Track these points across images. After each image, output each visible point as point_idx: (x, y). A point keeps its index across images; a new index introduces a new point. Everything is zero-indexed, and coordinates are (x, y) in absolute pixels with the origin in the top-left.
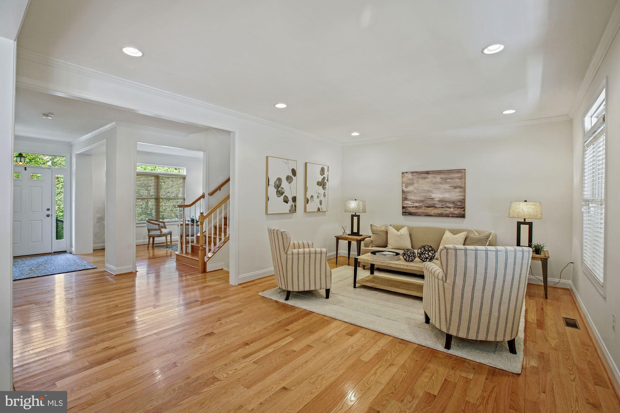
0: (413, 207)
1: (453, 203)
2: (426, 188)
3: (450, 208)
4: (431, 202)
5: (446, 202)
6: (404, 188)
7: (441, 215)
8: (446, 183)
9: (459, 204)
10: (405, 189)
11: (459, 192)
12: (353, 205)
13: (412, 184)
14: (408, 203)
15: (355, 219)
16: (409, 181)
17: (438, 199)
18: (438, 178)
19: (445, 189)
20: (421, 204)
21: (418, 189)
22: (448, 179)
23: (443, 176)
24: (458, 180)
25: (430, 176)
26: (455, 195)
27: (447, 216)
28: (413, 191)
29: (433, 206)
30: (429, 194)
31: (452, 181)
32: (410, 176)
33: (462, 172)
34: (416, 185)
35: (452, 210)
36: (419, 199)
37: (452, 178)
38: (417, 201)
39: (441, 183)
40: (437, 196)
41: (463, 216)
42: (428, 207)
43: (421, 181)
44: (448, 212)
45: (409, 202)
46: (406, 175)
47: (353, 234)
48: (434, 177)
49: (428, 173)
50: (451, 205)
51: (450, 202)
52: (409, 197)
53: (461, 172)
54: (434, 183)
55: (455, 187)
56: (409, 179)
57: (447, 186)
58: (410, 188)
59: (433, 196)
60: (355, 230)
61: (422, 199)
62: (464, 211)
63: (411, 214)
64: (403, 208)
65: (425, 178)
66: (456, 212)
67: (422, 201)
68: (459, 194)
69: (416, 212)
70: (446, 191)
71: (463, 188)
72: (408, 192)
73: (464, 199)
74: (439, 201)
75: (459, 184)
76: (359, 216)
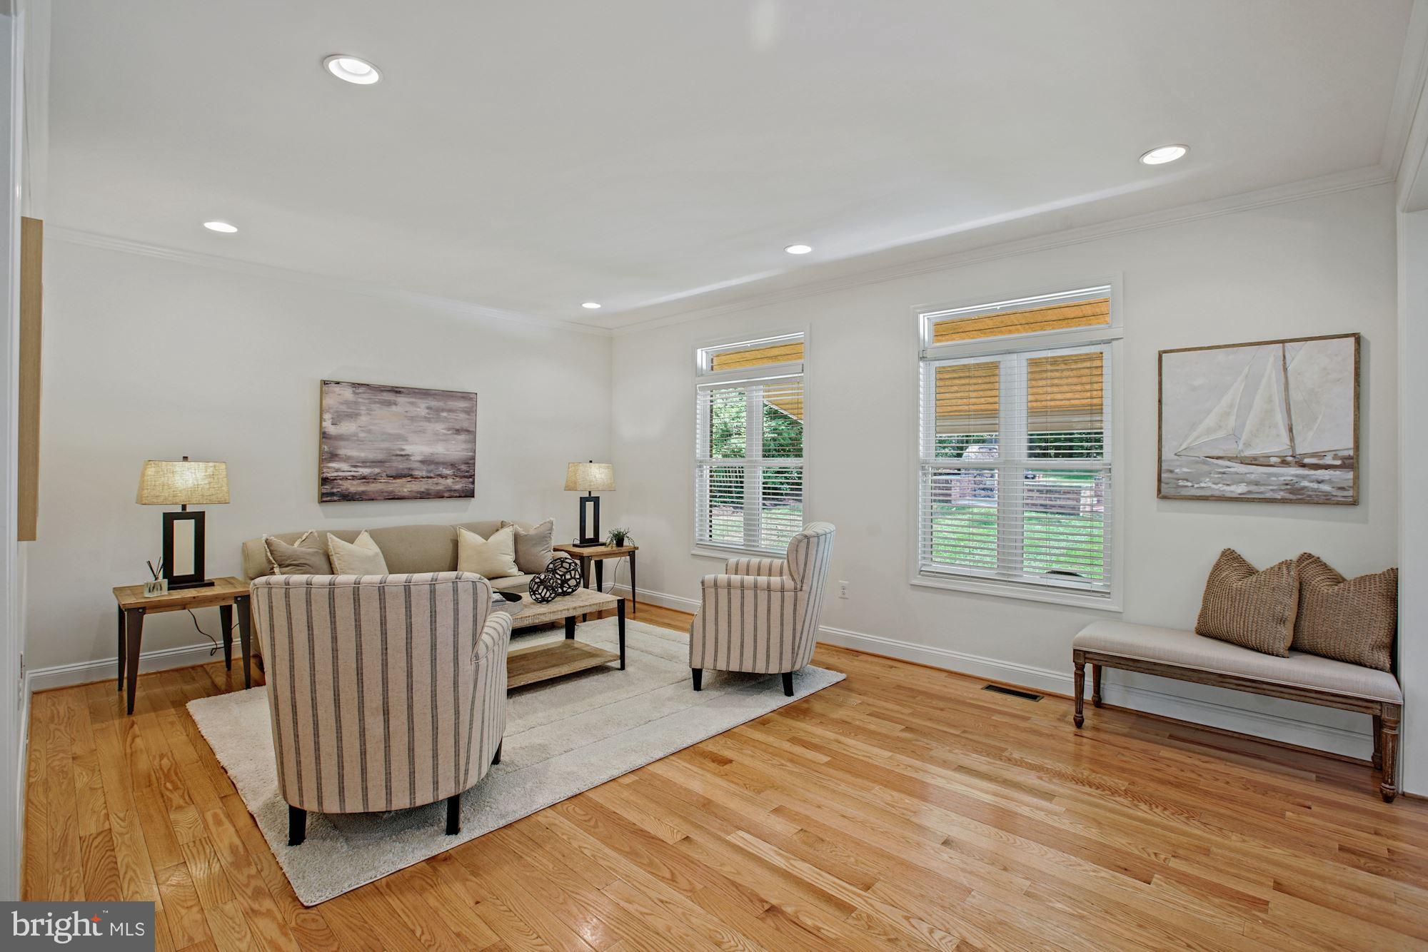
0: (354, 478)
1: (453, 465)
2: (392, 428)
3: (445, 477)
4: (401, 466)
5: (437, 464)
6: (327, 425)
7: (424, 496)
8: (438, 419)
9: (464, 467)
10: (332, 430)
11: (465, 442)
13: (353, 416)
14: (338, 468)
16: (344, 408)
17: (419, 458)
18: (421, 408)
19: (436, 434)
20: (377, 470)
21: (369, 432)
22: (443, 410)
23: (434, 403)
24: (463, 416)
25: (401, 399)
26: (453, 449)
27: (439, 496)
28: (356, 435)
29: (408, 475)
30: (400, 444)
31: (452, 415)
32: (348, 394)
33: (471, 399)
34: (364, 419)
35: (449, 481)
36: (371, 456)
37: (450, 411)
38: (365, 463)
39: (428, 419)
40: (418, 449)
41: (470, 494)
42: (395, 477)
43: (379, 411)
44: (440, 488)
45: (344, 466)
46: (337, 389)
48: (412, 403)
49: (396, 391)
50: (449, 472)
51: (445, 464)
52: (342, 452)
53: (469, 397)
54: (412, 419)
55: (458, 431)
56: (346, 403)
57: (440, 427)
58: (347, 427)
59: (409, 449)
61: (380, 456)
62: (473, 483)
63: (347, 497)
64: (324, 481)
65: (390, 404)
66: (458, 487)
67: (380, 463)
68: (464, 446)
69: (363, 492)
70: (438, 438)
71: (469, 433)
72: (340, 438)
73: (473, 458)
74: (423, 462)
75: (465, 425)
76: (199, 518)
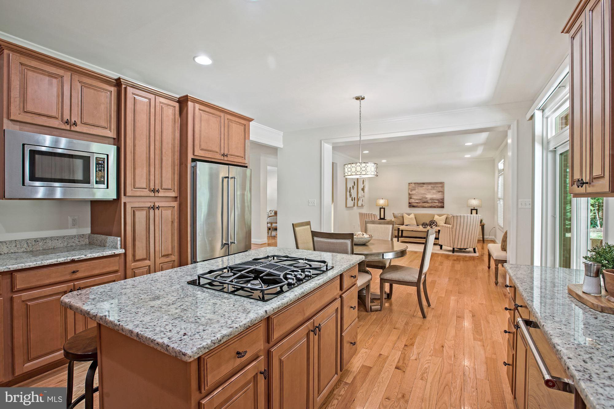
0: (415, 203)
1: (438, 200)
2: (423, 192)
3: (436, 203)
4: (425, 200)
5: (434, 200)
6: (410, 192)
7: (431, 207)
8: (434, 189)
9: (441, 200)
10: (411, 193)
11: (441, 194)
12: (382, 202)
13: (414, 190)
14: (412, 201)
15: (382, 210)
16: (413, 188)
17: (429, 198)
18: (430, 187)
19: (433, 193)
20: (420, 201)
21: (418, 193)
22: (435, 187)
23: (433, 186)
24: (440, 188)
25: (425, 185)
26: (438, 196)
27: (435, 207)
28: (415, 194)
29: (427, 202)
30: (425, 195)
31: (438, 188)
32: (413, 185)
33: (443, 184)
34: (417, 190)
35: (437, 204)
36: (418, 198)
37: (437, 187)
38: (417, 200)
39: (431, 189)
40: (429, 196)
41: (443, 207)
42: (424, 203)
43: (420, 188)
44: (435, 205)
45: (413, 200)
46: (411, 184)
47: (381, 219)
48: (427, 186)
49: (424, 184)
50: (437, 202)
51: (436, 200)
52: (412, 197)
53: (442, 184)
54: (427, 189)
55: (439, 192)
56: (413, 187)
57: (434, 191)
58: (414, 192)
59: (427, 196)
60: (382, 217)
61: (420, 198)
62: (444, 204)
63: (414, 207)
64: (409, 203)
65: (422, 187)
66: (439, 205)
67: (420, 199)
68: (441, 195)
69: (417, 206)
70: (434, 193)
71: (443, 192)
72: (412, 194)
73: (444, 198)
74: (430, 199)
75: (441, 190)
76: (384, 209)
